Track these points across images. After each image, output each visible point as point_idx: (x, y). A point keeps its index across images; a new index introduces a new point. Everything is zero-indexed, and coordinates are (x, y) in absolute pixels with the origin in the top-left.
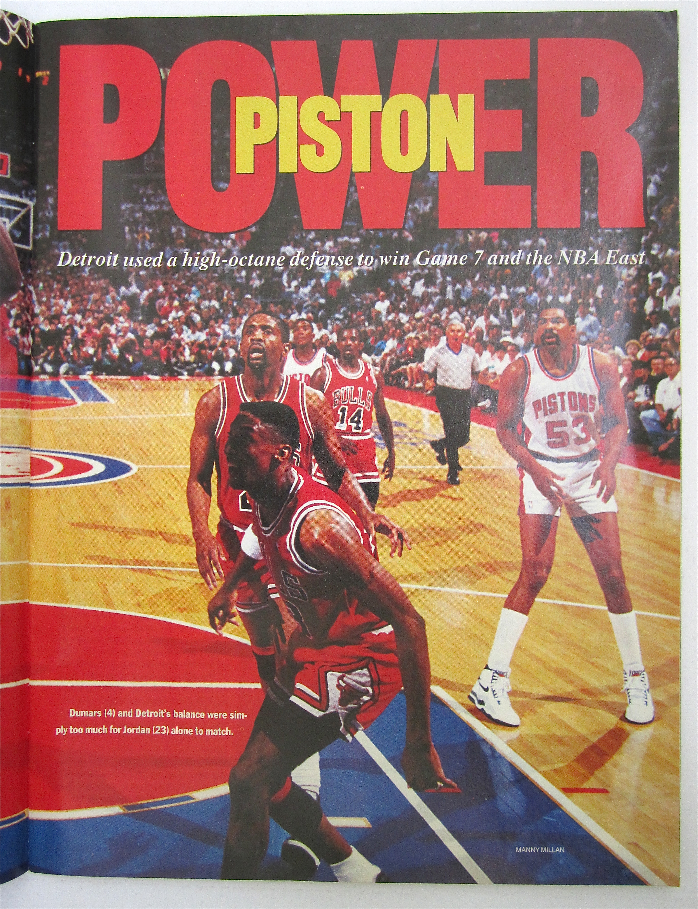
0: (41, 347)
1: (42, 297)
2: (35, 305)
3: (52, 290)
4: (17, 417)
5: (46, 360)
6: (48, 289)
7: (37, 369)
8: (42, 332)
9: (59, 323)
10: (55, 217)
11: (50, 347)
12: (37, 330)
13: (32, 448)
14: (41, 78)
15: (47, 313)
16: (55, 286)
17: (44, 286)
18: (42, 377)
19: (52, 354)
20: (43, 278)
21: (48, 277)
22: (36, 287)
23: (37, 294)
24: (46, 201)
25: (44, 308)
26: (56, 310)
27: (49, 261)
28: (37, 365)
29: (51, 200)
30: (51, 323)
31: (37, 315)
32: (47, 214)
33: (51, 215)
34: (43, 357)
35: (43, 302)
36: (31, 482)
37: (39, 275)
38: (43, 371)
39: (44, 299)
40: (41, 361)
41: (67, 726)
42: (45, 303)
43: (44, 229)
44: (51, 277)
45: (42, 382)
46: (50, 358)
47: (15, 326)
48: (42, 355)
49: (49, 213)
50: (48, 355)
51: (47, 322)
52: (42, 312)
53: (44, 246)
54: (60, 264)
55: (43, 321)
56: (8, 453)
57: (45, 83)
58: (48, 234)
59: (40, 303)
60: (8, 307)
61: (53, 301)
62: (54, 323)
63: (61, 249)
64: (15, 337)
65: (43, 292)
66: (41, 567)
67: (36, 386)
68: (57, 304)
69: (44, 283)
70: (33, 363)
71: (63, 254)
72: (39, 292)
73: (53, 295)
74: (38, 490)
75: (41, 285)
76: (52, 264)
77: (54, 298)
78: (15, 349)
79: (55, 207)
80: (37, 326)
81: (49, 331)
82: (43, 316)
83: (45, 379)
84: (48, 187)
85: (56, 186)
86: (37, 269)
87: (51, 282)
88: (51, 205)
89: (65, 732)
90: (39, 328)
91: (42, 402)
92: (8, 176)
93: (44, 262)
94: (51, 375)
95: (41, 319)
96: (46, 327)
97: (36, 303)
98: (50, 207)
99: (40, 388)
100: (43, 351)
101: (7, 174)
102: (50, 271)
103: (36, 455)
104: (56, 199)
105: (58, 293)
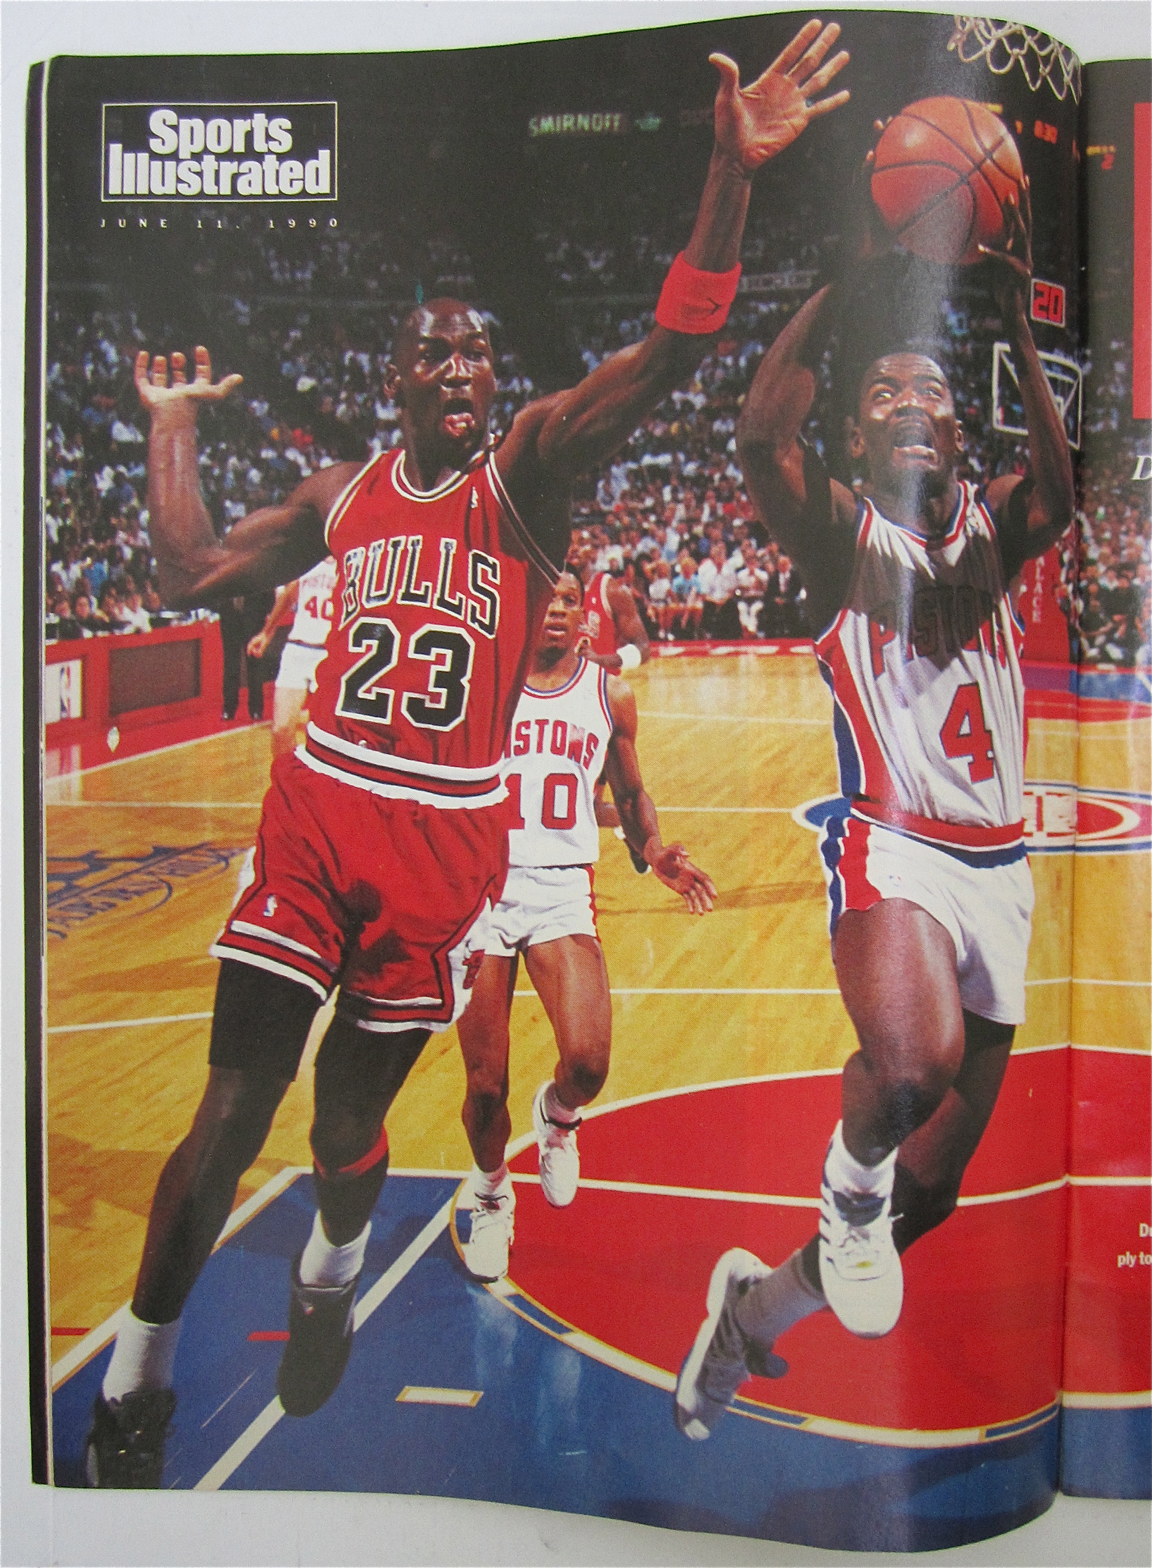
0: (1102, 616)
1: (1103, 531)
2: (1089, 545)
3: (1121, 521)
4: (1069, 734)
5: (1110, 639)
6: (1114, 518)
7: (1093, 653)
8: (1103, 591)
9: (1135, 576)
10: (1128, 396)
11: (1117, 618)
12: (1093, 588)
13: (1081, 787)
14: (1101, 157)
15: (1113, 560)
16: (1128, 514)
17: (1107, 513)
18: (1102, 667)
19: (1122, 628)
20: (1106, 499)
21: (1115, 499)
22: (1091, 515)
23: (1093, 526)
24: (1112, 367)
25: (1106, 550)
26: (1130, 555)
27: (1116, 472)
28: (1092, 646)
29: (1120, 367)
30: (1119, 576)
31: (1093, 563)
32: (1113, 391)
33: (1121, 391)
34: (1105, 633)
35: (1105, 540)
36: (1079, 844)
37: (1096, 494)
38: (1105, 658)
39: (1107, 535)
40: (1100, 640)
41: (1135, 1252)
42: (1109, 542)
43: (1107, 415)
44: (1120, 498)
45: (1104, 675)
46: (1117, 635)
47: (1068, 581)
48: (1103, 629)
49: (1117, 388)
50: (1114, 630)
51: (1111, 574)
52: (1103, 558)
53: (1108, 444)
54: (1137, 476)
55: (1106, 572)
56: (1060, 795)
57: (1106, 166)
58: (1114, 425)
59: (1099, 542)
60: (1061, 549)
61: (1124, 539)
62: (1127, 577)
63: (1138, 451)
64: (1065, 598)
65: (1104, 523)
66: (1096, 987)
67: (1090, 682)
68: (1130, 545)
69: (1106, 507)
70: (1085, 643)
71: (1141, 459)
72: (1097, 523)
73: (1123, 528)
74: (1092, 858)
75: (1101, 511)
76: (1122, 477)
77: (1126, 533)
78: (1065, 620)
79: (1127, 380)
80: (1093, 580)
81: (1117, 590)
82: (1105, 563)
83: (1108, 671)
84: (1114, 345)
85: (1130, 343)
86: (1093, 484)
87: (1120, 506)
88: (1121, 375)
89: (1133, 1262)
90: (1098, 585)
91: (1104, 710)
92: (1063, 325)
93: (1108, 472)
94: (1119, 664)
95: (1102, 569)
96: (1110, 583)
97: (1091, 541)
98: (1117, 379)
99: (1099, 685)
100: (1103, 624)
101: (1061, 322)
102: (1119, 487)
103: (1089, 799)
104: (1130, 366)
105: (1133, 526)
